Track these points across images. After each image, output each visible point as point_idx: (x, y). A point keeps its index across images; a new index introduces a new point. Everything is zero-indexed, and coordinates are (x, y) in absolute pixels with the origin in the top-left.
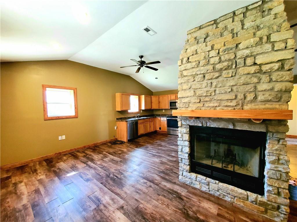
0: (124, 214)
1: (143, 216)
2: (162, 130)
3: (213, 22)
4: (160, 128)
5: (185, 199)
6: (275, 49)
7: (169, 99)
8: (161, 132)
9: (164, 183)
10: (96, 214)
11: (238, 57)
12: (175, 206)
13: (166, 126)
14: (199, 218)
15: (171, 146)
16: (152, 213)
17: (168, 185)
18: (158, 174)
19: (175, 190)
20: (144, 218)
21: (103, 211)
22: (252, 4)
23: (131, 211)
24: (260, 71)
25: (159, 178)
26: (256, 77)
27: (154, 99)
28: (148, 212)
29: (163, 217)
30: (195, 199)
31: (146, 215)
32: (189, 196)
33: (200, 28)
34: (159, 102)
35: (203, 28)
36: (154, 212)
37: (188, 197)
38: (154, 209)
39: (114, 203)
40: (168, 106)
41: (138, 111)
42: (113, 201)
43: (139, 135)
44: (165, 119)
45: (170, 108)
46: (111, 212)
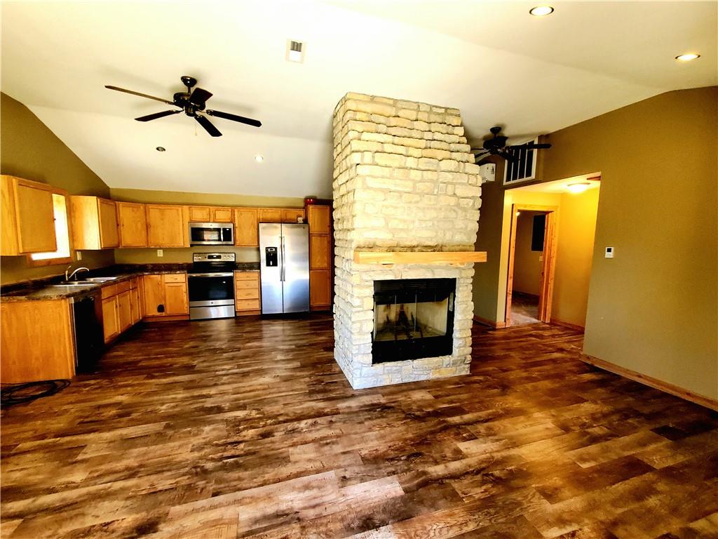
0: (362, 480)
1: (387, 460)
2: (168, 311)
3: (391, 102)
4: (161, 309)
5: (393, 405)
6: (470, 182)
8: (167, 319)
9: (342, 405)
10: (323, 529)
11: (440, 180)
12: (398, 419)
13: (185, 297)
14: (429, 412)
16: (390, 447)
17: (353, 404)
18: (309, 399)
19: (367, 403)
20: (392, 459)
21: (325, 514)
23: (363, 469)
25: (322, 403)
26: (454, 211)
27: (127, 214)
28: (385, 449)
29: (406, 440)
30: (401, 398)
31: (389, 455)
32: (392, 399)
33: (373, 99)
34: (148, 226)
35: (376, 102)
36: (391, 444)
37: (392, 401)
38: (384, 441)
39: (319, 488)
40: (184, 239)
41: (69, 256)
42: (313, 488)
43: (106, 341)
44: (181, 278)
45: (192, 245)
46: (342, 499)
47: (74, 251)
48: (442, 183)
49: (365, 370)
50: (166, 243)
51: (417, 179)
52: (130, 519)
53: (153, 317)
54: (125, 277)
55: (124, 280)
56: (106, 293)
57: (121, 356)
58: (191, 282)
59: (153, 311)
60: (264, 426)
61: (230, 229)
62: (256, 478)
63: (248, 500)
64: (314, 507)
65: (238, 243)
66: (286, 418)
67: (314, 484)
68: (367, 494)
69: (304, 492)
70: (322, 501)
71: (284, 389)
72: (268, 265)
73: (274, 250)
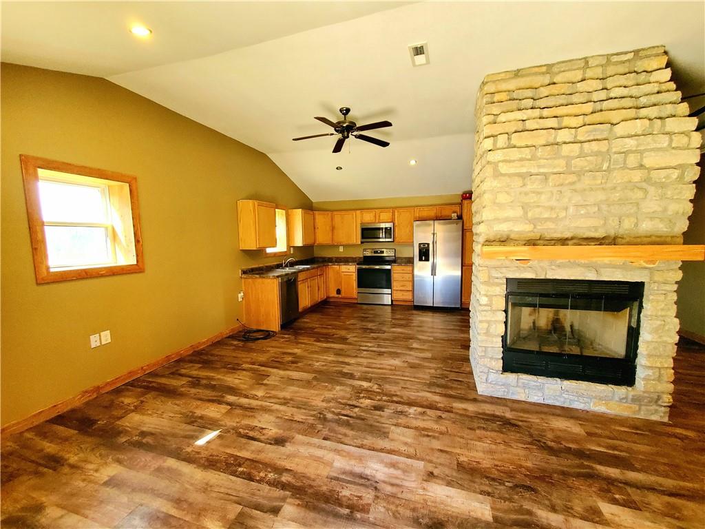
0: (449, 484)
1: (487, 477)
2: (343, 294)
3: (544, 69)
4: (339, 292)
5: (520, 423)
6: (673, 146)
7: (359, 222)
8: (342, 300)
9: (458, 405)
10: (393, 507)
11: (614, 150)
12: (518, 441)
13: (355, 284)
14: (570, 448)
15: (394, 329)
16: (497, 466)
17: (471, 408)
18: (427, 389)
19: (487, 412)
20: (494, 479)
21: (399, 496)
22: (617, 54)
23: (454, 474)
24: (647, 180)
25: (438, 397)
26: (640, 189)
27: (321, 219)
28: (488, 466)
29: (521, 466)
30: (534, 419)
31: (491, 473)
32: (522, 417)
33: (517, 74)
34: (333, 228)
35: (523, 76)
36: (499, 463)
37: (521, 419)
38: (492, 457)
39: (404, 471)
40: (356, 238)
41: (286, 250)
42: (399, 468)
43: (300, 310)
44: (352, 269)
45: (362, 243)
46: (421, 492)
47: (289, 247)
48: (615, 153)
49: (492, 377)
50: (345, 241)
51: (572, 154)
52: (274, 431)
53: (334, 297)
54: (315, 266)
55: (313, 268)
56: (301, 277)
57: (307, 322)
58: (360, 271)
59: (333, 294)
60: (379, 400)
61: (391, 228)
62: (357, 439)
63: (344, 454)
64: (392, 485)
65: (397, 240)
66: (399, 399)
67: (400, 466)
68: (449, 500)
69: (389, 468)
70: (401, 483)
71: (407, 374)
72: (421, 259)
73: (426, 246)
